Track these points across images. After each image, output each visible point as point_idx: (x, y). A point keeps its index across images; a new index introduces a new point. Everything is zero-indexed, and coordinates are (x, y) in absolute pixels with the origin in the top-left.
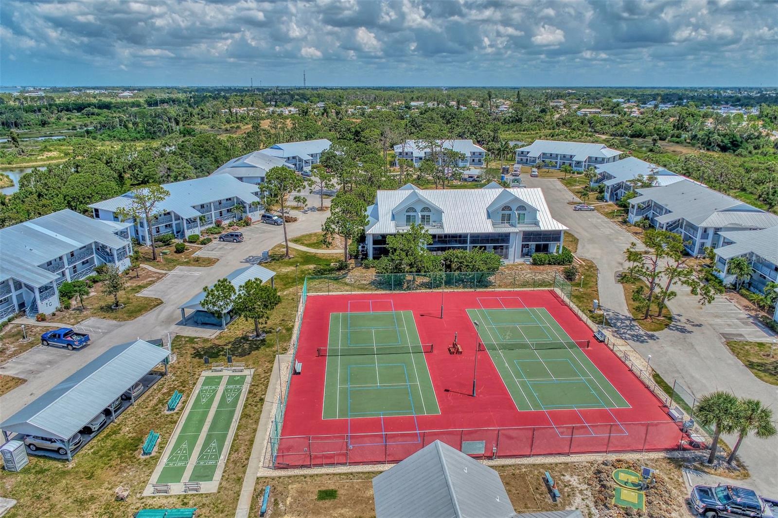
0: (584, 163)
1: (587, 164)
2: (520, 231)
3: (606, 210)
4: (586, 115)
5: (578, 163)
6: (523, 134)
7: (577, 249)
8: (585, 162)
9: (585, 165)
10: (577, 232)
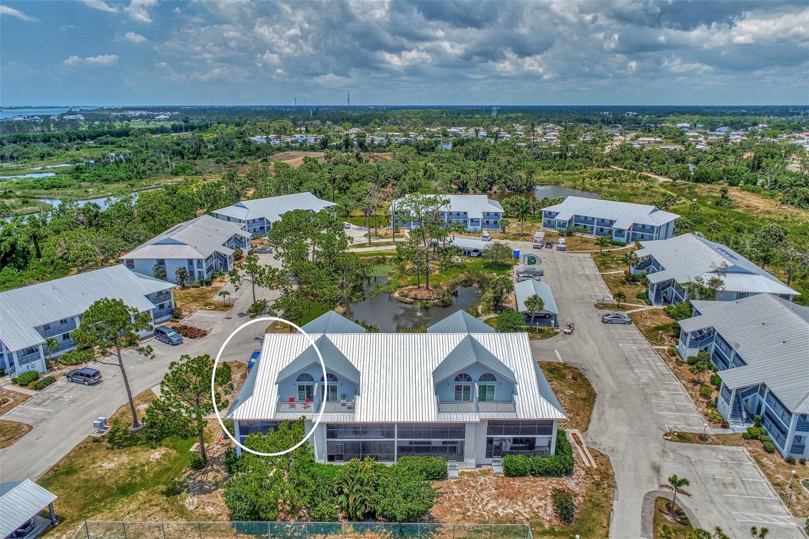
0: (626, 232)
1: (631, 232)
2: (482, 420)
3: (649, 323)
4: (643, 147)
5: (620, 232)
6: (565, 174)
7: (589, 421)
8: (629, 229)
9: (628, 234)
10: (597, 376)
